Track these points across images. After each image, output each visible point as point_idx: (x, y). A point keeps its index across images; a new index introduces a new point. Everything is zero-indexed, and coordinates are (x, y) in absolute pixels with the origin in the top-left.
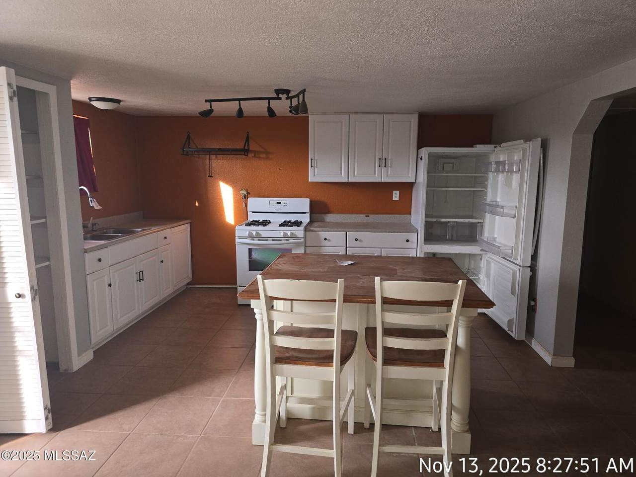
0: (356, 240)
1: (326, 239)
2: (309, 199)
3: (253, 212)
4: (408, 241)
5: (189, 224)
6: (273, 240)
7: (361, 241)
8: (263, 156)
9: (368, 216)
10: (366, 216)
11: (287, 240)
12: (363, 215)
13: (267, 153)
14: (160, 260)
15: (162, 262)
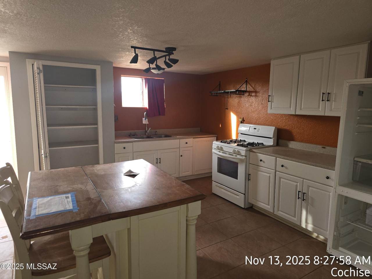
0: (282, 166)
1: (261, 160)
2: (274, 127)
3: (241, 134)
4: (328, 178)
5: (216, 138)
6: (229, 154)
7: (286, 168)
8: (253, 94)
9: (325, 148)
10: (323, 148)
11: (236, 156)
12: (320, 146)
13: (256, 92)
14: (180, 155)
15: (181, 156)
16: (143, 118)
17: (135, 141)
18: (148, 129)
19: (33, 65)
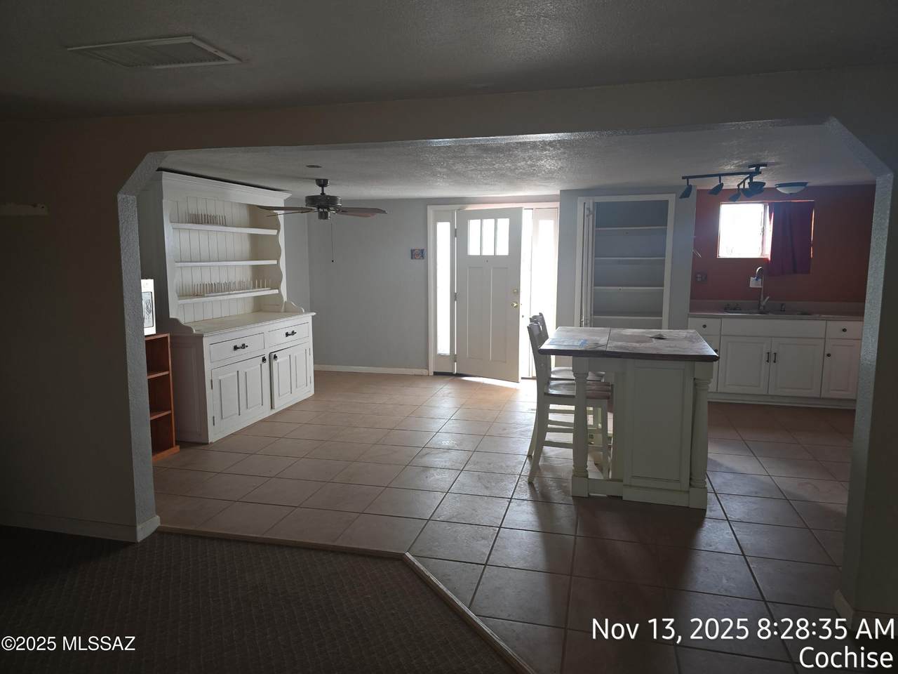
14: (826, 353)
15: (829, 355)
16: (752, 279)
17: (725, 317)
18: (765, 298)
19: (585, 203)
